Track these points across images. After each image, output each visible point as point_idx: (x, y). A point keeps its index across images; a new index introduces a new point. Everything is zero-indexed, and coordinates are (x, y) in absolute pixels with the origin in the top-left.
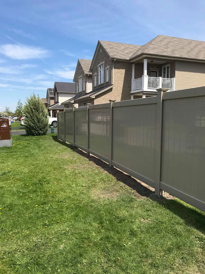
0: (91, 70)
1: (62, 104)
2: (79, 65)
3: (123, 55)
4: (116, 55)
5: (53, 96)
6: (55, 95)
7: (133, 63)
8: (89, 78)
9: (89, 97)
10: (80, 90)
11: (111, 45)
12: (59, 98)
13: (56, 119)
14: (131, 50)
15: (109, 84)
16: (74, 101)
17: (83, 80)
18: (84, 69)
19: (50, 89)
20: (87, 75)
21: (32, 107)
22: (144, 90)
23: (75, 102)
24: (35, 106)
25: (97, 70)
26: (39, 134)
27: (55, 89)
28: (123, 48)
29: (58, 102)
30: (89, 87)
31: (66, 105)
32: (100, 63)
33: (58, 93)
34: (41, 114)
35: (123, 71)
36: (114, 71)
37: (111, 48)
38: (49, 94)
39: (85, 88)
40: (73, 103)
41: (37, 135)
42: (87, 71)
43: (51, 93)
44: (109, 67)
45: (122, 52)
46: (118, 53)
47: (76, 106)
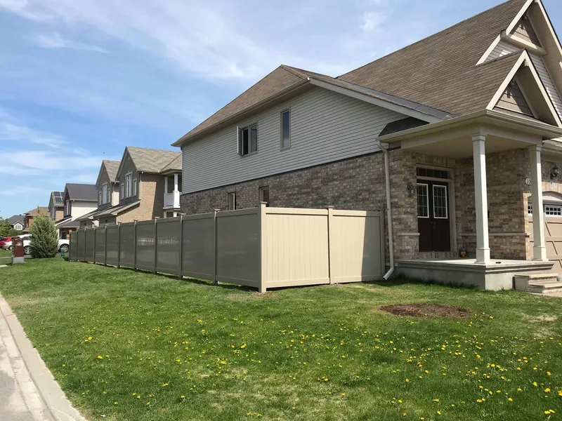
0: (118, 178)
1: (77, 220)
2: (103, 168)
3: (154, 166)
4: (145, 167)
5: (62, 205)
6: (65, 204)
7: (165, 176)
8: (116, 186)
9: (110, 214)
10: (105, 202)
11: (141, 152)
12: (72, 208)
13: (67, 242)
14: (165, 158)
15: (136, 198)
16: (94, 217)
17: (108, 188)
18: (110, 175)
19: (57, 194)
20: (113, 183)
21: (40, 227)
22: (175, 207)
23: (95, 219)
24: (44, 225)
25: (124, 180)
26: (47, 256)
27: (66, 195)
28: (156, 156)
29: (70, 216)
30: (116, 198)
31: (84, 221)
32: (127, 172)
33: (70, 202)
34: (50, 234)
35: (154, 184)
36: (142, 184)
37: (140, 157)
38: (54, 202)
39: (111, 199)
40: (93, 220)
41: (44, 257)
42: (113, 179)
43: (58, 200)
44: (136, 179)
45: (154, 162)
46: (148, 163)
47: (97, 223)
